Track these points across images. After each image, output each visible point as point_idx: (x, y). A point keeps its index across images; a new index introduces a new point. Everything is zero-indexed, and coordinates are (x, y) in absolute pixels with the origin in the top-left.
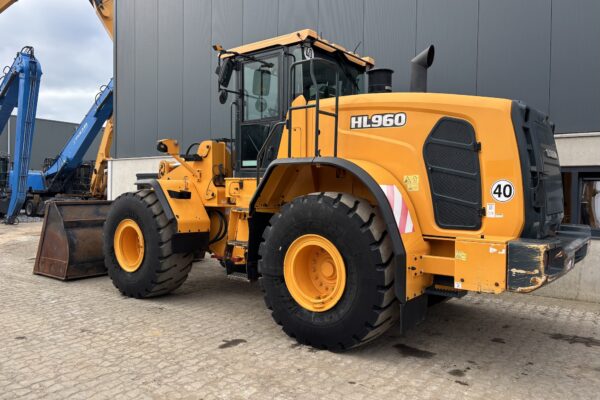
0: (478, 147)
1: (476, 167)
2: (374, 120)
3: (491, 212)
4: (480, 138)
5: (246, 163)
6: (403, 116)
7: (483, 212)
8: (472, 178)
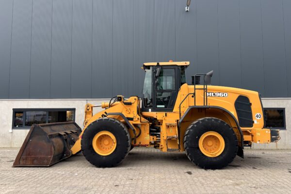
0: (251, 104)
1: (250, 109)
2: (216, 94)
3: (255, 122)
4: (251, 102)
5: (158, 106)
6: (227, 94)
7: (253, 122)
8: (249, 113)
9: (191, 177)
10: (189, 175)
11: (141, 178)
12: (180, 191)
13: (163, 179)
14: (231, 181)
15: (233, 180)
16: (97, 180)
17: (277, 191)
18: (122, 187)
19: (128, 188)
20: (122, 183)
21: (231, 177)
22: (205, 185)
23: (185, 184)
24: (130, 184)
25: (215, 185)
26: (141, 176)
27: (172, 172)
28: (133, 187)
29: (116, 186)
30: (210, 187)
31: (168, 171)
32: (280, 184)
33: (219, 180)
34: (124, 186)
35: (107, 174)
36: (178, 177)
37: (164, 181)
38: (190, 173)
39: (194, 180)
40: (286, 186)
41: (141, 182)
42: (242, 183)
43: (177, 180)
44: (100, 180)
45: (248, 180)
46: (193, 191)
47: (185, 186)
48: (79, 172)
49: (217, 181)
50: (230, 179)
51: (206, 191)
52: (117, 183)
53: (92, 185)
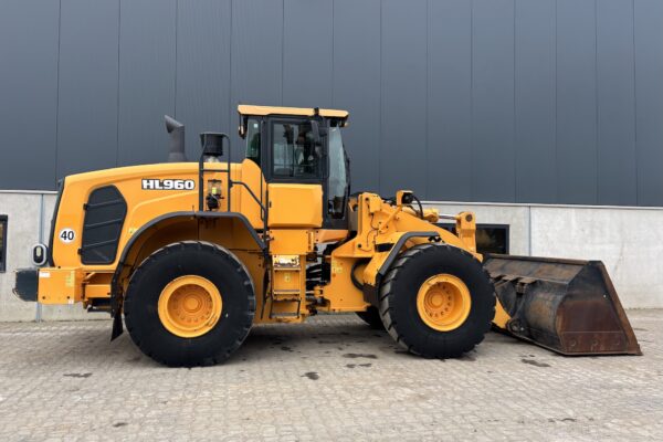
9: (317, 385)
10: (311, 381)
11: (189, 397)
12: (291, 426)
13: (247, 396)
14: (408, 391)
15: (412, 388)
16: (62, 411)
17: (507, 406)
18: (137, 427)
19: (152, 430)
20: (137, 415)
21: (408, 381)
22: (350, 406)
23: (304, 406)
24: (159, 417)
25: (373, 402)
26: (190, 392)
27: (271, 377)
28: (168, 425)
29: (118, 425)
30: (362, 408)
31: (261, 373)
32: (510, 392)
33: (381, 390)
34: (141, 423)
35: (95, 391)
36: (286, 387)
37: (250, 401)
38: (312, 376)
39: (324, 395)
40: (524, 395)
41: (190, 409)
42: (432, 393)
43: (282, 396)
44: (74, 412)
45: (443, 385)
46: (324, 423)
47: (304, 410)
48: (11, 390)
49: (377, 394)
50: (406, 385)
51: (356, 419)
52: (121, 416)
53: (47, 428)
